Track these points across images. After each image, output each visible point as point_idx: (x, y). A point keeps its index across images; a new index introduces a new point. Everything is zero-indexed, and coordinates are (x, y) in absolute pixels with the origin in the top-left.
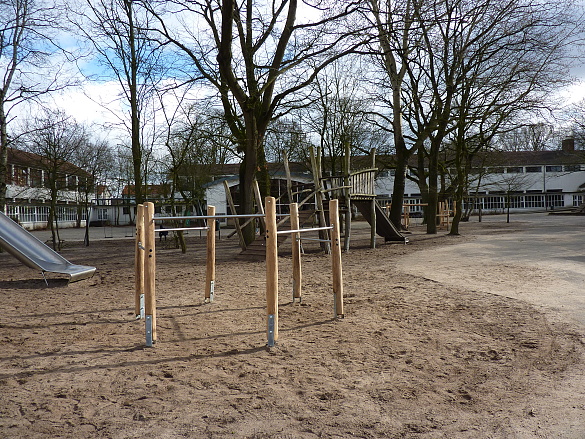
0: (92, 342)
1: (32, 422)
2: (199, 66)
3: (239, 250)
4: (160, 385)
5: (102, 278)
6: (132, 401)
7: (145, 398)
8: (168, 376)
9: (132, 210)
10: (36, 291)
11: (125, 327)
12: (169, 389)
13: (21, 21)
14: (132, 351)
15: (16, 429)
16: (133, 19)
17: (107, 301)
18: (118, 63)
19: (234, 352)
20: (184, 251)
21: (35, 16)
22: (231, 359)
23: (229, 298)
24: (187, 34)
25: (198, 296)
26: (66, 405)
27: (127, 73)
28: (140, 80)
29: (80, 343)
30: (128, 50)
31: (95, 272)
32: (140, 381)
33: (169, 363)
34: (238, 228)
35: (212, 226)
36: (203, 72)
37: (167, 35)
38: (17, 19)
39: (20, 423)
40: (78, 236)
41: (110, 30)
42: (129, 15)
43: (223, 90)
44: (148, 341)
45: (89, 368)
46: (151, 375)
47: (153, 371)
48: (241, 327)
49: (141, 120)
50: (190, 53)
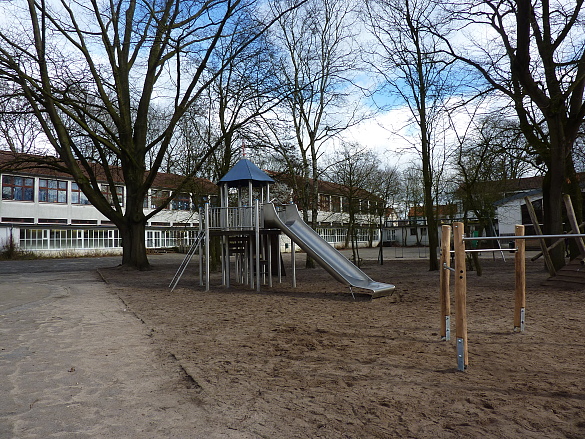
0: (403, 358)
1: (365, 424)
2: (488, 77)
3: (547, 276)
4: (481, 415)
5: (401, 297)
6: (454, 425)
7: (467, 425)
8: (488, 406)
9: (419, 231)
10: (345, 303)
11: (432, 347)
12: (492, 421)
13: (326, 71)
14: (443, 372)
15: (352, 427)
16: (420, 46)
17: (409, 320)
18: (408, 91)
19: (564, 394)
20: (479, 274)
21: (337, 63)
22: (562, 402)
23: (544, 330)
24: (475, 48)
25: (504, 323)
26: (392, 414)
27: (416, 99)
28: (429, 104)
29: (393, 357)
30: (415, 77)
31: (394, 290)
32: (458, 406)
33: (487, 393)
34: (544, 250)
35: (520, 248)
36: (493, 83)
37: (453, 54)
38: (323, 70)
39: (354, 422)
40: (373, 255)
41: (399, 61)
42: (416, 43)
43: (518, 98)
44: (460, 366)
45: (405, 383)
46: (468, 401)
47: (471, 398)
48: (565, 366)
49: (431, 142)
50: (478, 66)
